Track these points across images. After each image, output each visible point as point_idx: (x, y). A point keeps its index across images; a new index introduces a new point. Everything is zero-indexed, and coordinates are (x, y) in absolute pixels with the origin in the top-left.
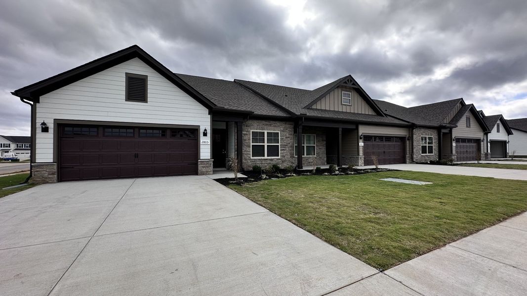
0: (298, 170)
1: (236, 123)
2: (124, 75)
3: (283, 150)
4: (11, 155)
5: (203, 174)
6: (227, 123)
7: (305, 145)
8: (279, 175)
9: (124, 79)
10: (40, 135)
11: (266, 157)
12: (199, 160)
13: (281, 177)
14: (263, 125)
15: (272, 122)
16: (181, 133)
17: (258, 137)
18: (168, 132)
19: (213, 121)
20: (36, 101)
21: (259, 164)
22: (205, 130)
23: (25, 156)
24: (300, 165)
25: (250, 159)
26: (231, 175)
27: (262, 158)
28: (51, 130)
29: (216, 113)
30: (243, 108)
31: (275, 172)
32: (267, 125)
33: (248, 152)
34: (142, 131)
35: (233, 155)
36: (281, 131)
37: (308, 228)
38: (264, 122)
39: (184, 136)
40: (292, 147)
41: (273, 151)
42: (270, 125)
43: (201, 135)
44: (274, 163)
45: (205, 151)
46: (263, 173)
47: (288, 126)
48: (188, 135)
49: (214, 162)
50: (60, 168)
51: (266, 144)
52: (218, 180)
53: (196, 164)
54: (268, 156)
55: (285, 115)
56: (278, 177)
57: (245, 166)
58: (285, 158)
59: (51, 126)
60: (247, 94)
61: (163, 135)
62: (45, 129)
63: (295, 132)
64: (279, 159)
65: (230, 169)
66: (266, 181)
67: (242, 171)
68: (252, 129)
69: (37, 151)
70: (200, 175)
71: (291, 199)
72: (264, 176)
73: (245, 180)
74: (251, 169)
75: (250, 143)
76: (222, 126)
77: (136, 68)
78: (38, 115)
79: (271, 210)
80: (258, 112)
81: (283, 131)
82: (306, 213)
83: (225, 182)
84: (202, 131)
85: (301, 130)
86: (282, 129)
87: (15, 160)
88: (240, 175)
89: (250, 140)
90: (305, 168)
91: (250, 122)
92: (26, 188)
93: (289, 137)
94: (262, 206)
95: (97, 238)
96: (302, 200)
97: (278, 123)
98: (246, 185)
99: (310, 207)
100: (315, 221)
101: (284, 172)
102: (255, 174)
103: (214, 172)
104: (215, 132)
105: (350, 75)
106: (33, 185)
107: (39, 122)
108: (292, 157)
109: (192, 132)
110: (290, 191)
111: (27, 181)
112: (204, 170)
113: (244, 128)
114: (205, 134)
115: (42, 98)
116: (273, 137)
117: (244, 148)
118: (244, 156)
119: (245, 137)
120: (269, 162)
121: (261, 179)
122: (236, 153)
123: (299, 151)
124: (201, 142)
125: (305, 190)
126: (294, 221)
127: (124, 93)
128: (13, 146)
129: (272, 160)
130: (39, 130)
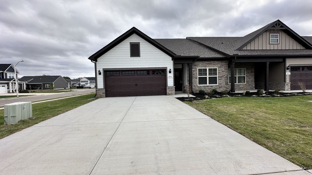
0: (231, 93)
1: (188, 64)
2: (129, 44)
3: (220, 80)
4: (88, 85)
6: (183, 64)
7: (237, 76)
8: (217, 96)
9: (129, 46)
10: (98, 76)
11: (208, 84)
12: (167, 87)
13: (219, 97)
14: (206, 64)
15: (212, 62)
16: (157, 72)
17: (202, 72)
18: (151, 72)
19: (175, 64)
20: (96, 61)
21: (203, 89)
22: (170, 70)
23: (93, 86)
24: (233, 89)
25: (197, 86)
26: (186, 96)
27: (205, 85)
28: (102, 74)
29: (176, 59)
30: (192, 54)
31: (214, 94)
32: (208, 64)
33: (196, 82)
34: (138, 72)
35: (186, 83)
36: (219, 67)
37: (239, 131)
38: (206, 62)
39: (159, 74)
40: (227, 77)
41: (213, 80)
42: (211, 64)
43: (168, 72)
44: (213, 88)
46: (206, 94)
47: (223, 63)
48: (160, 73)
49: (175, 88)
50: (106, 91)
51: (208, 76)
52: (178, 98)
53: (166, 89)
54: (209, 84)
56: (216, 97)
57: (194, 91)
58: (222, 85)
59: (102, 72)
60: (195, 45)
61: (148, 74)
62: (100, 74)
63: (229, 67)
64: (217, 86)
65: (185, 92)
66: (208, 100)
67: (193, 93)
68: (199, 67)
69: (98, 84)
70: (168, 95)
71: (226, 112)
72: (207, 97)
73: (195, 99)
74: (198, 92)
75: (197, 75)
76: (180, 67)
77: (134, 39)
78: (97, 67)
79: (212, 117)
80: (202, 56)
81: (220, 67)
82: (238, 121)
83: (182, 99)
84: (168, 70)
85: (233, 66)
86: (219, 66)
87: (90, 88)
88: (191, 96)
89: (197, 74)
90: (236, 92)
91: (197, 63)
92: (94, 100)
93: (224, 71)
94: (206, 114)
95: (123, 123)
96: (234, 112)
97: (216, 62)
98: (195, 101)
99: (240, 117)
100: (245, 127)
101: (221, 94)
102: (201, 95)
103: (176, 94)
104: (175, 70)
105: (278, 20)
106: (97, 98)
107: (98, 70)
108: (227, 84)
109: (163, 71)
110: (225, 106)
111: (95, 97)
112: (170, 92)
113: (193, 67)
114: (170, 72)
115: (98, 59)
116: (213, 71)
117: (194, 80)
118: (194, 84)
119: (194, 73)
120: (210, 87)
121: (205, 98)
122: (188, 82)
123: (233, 80)
124: (168, 76)
125: (237, 106)
126: (228, 125)
127: (129, 53)
128: (89, 82)
129: (212, 86)
130: (98, 74)
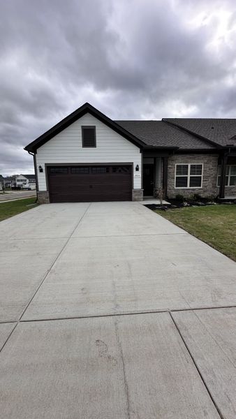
0: (219, 200)
1: (163, 158)
2: (80, 128)
3: (206, 181)
4: (27, 186)
5: (135, 200)
6: (155, 159)
7: (229, 176)
8: (200, 203)
9: (81, 131)
10: (39, 174)
11: (188, 187)
12: (133, 190)
13: (202, 205)
14: (188, 158)
15: (196, 155)
16: (120, 169)
17: (183, 169)
18: (111, 169)
19: (144, 158)
20: (35, 153)
21: (181, 193)
22: (138, 166)
23: (33, 187)
24: (222, 194)
25: (174, 188)
26: (157, 202)
27: (185, 188)
28: (44, 171)
29: (146, 151)
30: (169, 144)
31: (196, 200)
32: (191, 158)
33: (172, 183)
34: (94, 169)
35: (159, 185)
36: (205, 163)
37: (224, 251)
38: (188, 156)
39: (122, 171)
40: (215, 177)
41: (196, 182)
42: (194, 158)
43: (135, 170)
44: (196, 192)
45: (137, 183)
46: (185, 201)
47: (211, 158)
48: (126, 171)
49: (144, 191)
50: (50, 194)
51: (189, 176)
52: (147, 206)
53: (131, 193)
54: (190, 186)
55: (210, 148)
56: (198, 205)
57: (169, 195)
58: (207, 187)
59: (44, 168)
60: (173, 131)
61: (107, 171)
62: (41, 171)
63: (219, 163)
64: (201, 189)
65: (156, 197)
66: (187, 208)
67: (167, 199)
68: (176, 162)
69: (39, 184)
70: (133, 201)
71: (209, 225)
72: (186, 204)
73: (169, 206)
74: (174, 197)
75: (174, 174)
76: (151, 162)
77: (88, 121)
78: (37, 161)
79: (190, 233)
80: (182, 147)
81: (207, 163)
82: (224, 238)
83: (152, 207)
84: (135, 167)
85: (225, 162)
86: (206, 161)
87: (29, 189)
88: (165, 202)
89: (174, 172)
90: (226, 198)
91: (175, 157)
92: (34, 207)
93: (212, 169)
94: (182, 228)
95: (72, 239)
96: (220, 226)
97: (202, 156)
98: (170, 210)
99: (228, 233)
100: (231, 246)
101: (205, 201)
102: (177, 202)
103: (144, 199)
104: (145, 167)
106: (39, 204)
107: (38, 165)
108: (214, 187)
109: (127, 168)
110: (209, 217)
111: (35, 202)
112: (136, 197)
113: (170, 162)
114: (137, 169)
115: (38, 150)
116: (197, 169)
117: (169, 180)
118: (169, 187)
119: (170, 171)
120: (190, 191)
121: (183, 206)
122: (162, 183)
123: (223, 181)
124: (134, 175)
125: (225, 218)
126: (210, 244)
127: (81, 142)
128: (28, 181)
129: (193, 190)
130: (38, 171)
